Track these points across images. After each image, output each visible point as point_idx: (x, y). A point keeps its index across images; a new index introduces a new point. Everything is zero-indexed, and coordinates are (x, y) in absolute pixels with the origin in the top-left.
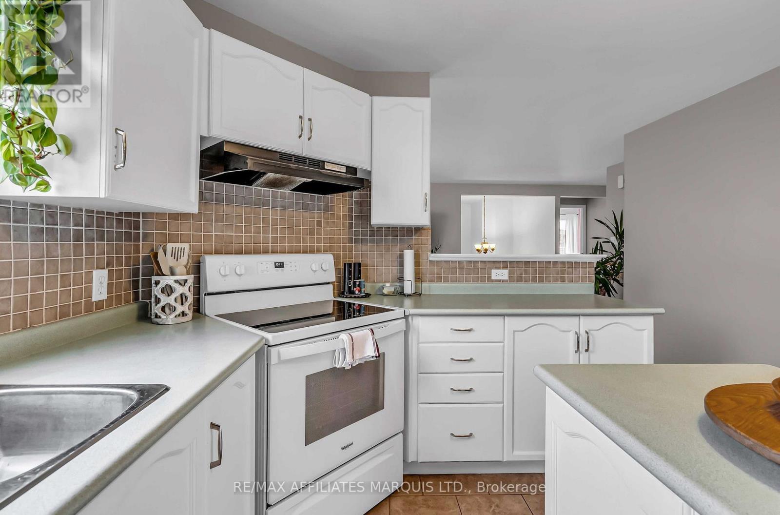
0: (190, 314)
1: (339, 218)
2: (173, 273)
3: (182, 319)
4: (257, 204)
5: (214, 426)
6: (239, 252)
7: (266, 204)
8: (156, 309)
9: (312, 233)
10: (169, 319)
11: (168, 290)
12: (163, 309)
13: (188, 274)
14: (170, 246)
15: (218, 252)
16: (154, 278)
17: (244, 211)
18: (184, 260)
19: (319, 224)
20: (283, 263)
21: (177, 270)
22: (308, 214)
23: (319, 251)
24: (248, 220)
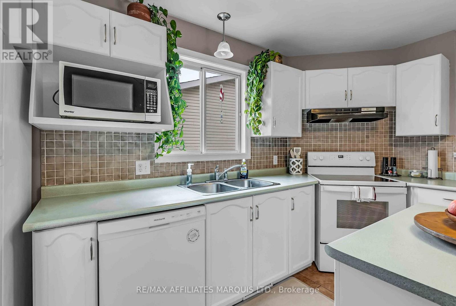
0: (301, 173)
1: (381, 133)
2: (295, 158)
3: (298, 174)
4: (332, 130)
5: (292, 199)
6: (324, 151)
7: (336, 130)
8: (291, 169)
9: (363, 141)
10: (294, 173)
11: (294, 163)
12: (293, 169)
13: (301, 158)
14: (295, 148)
15: (315, 151)
16: (290, 159)
17: (325, 133)
18: (299, 153)
19: (368, 137)
20: (343, 156)
21: (297, 157)
22: (360, 132)
23: (367, 150)
24: (327, 138)
